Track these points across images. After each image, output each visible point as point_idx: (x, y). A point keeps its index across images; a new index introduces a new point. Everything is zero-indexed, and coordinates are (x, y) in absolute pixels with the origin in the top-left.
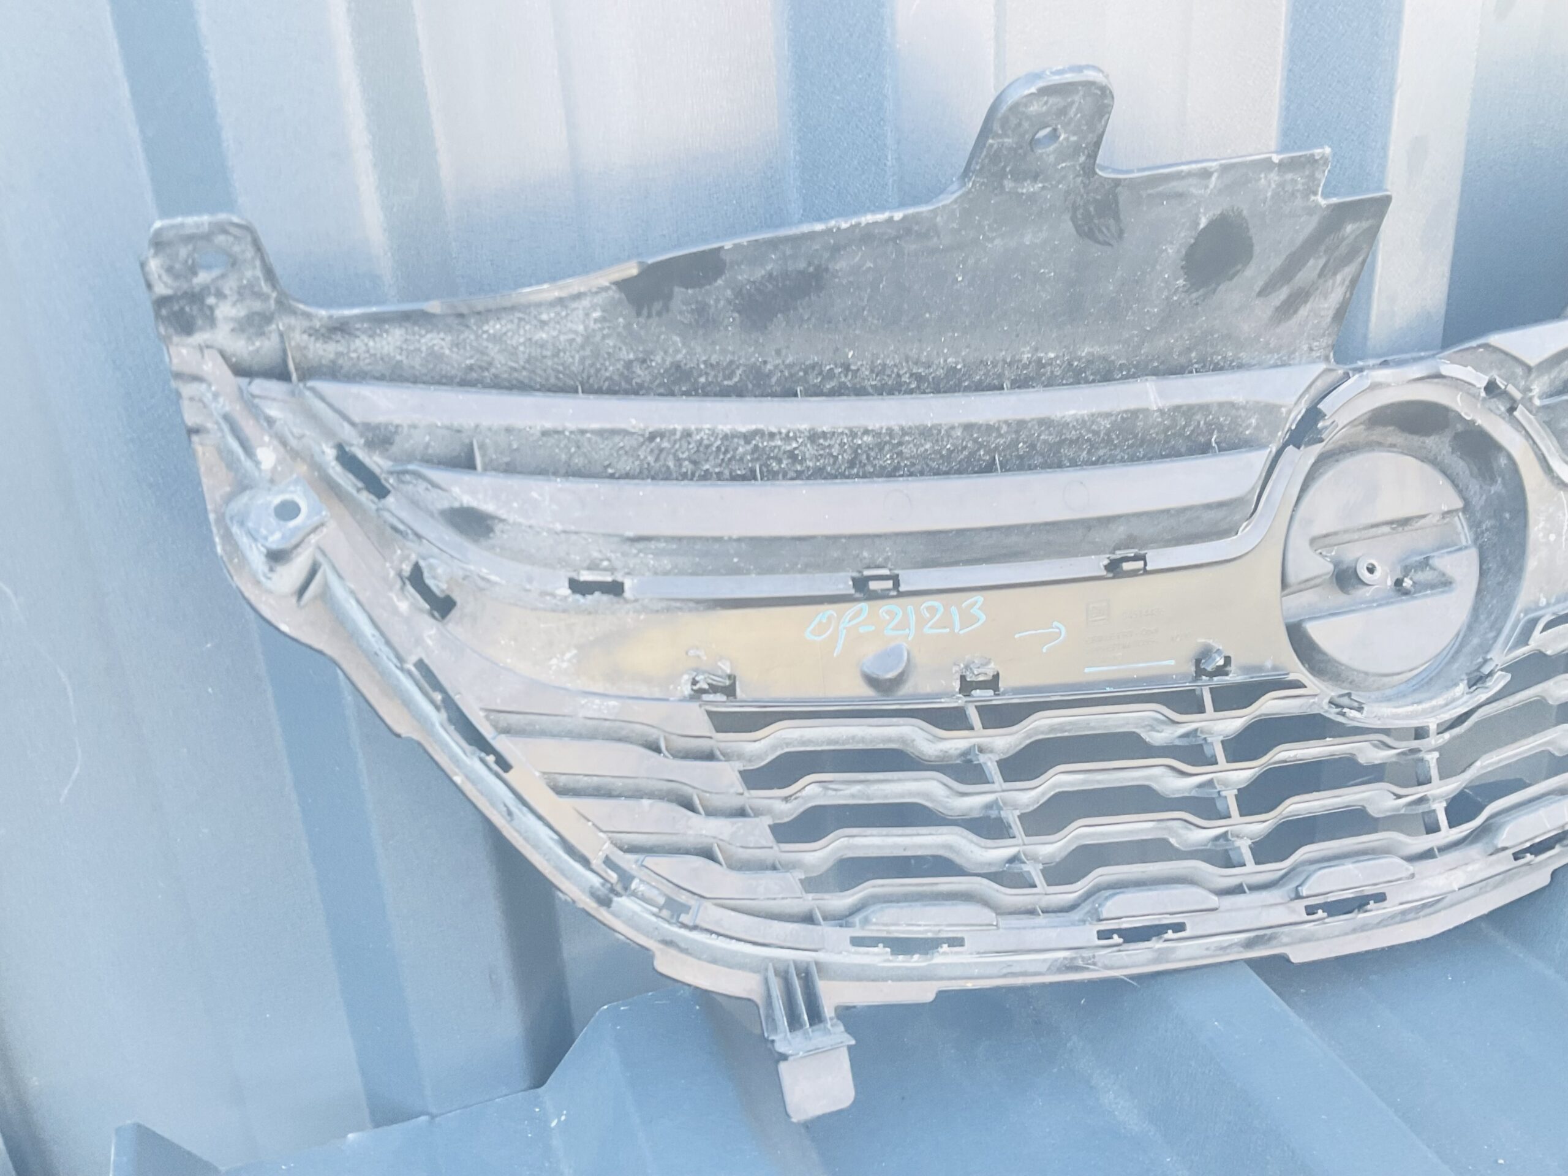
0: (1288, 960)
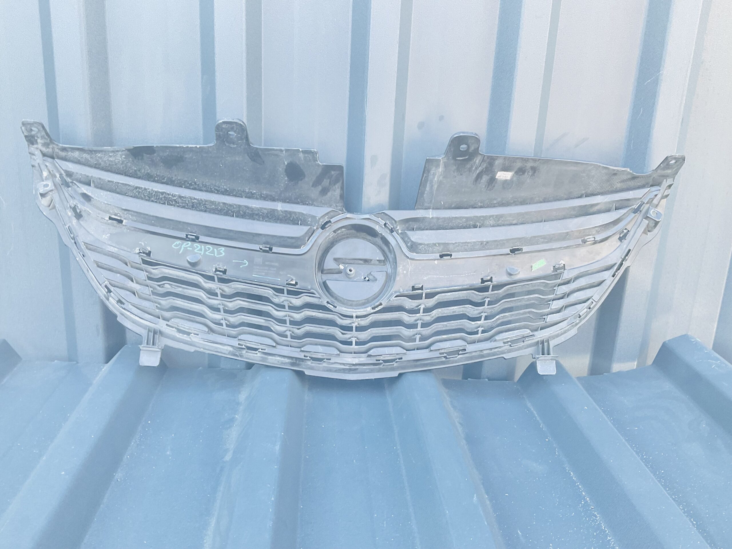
0: (304, 373)
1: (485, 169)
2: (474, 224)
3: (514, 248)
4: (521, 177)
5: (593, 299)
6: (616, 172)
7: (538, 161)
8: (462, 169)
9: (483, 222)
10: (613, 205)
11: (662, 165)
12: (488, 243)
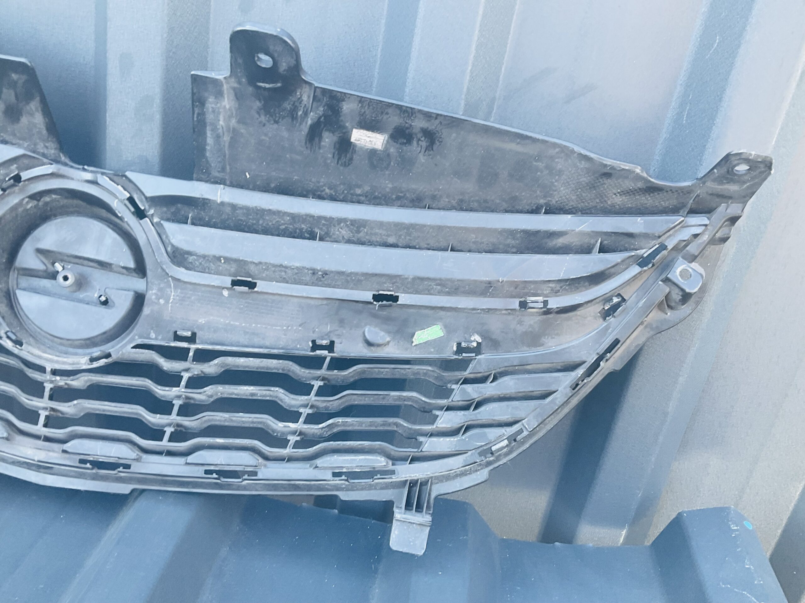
1: (323, 118)
2: (309, 229)
3: (381, 292)
4: (405, 148)
5: (523, 425)
6: (610, 171)
7: (436, 118)
8: (275, 110)
9: (327, 228)
10: (597, 242)
11: (715, 170)
12: (326, 274)
